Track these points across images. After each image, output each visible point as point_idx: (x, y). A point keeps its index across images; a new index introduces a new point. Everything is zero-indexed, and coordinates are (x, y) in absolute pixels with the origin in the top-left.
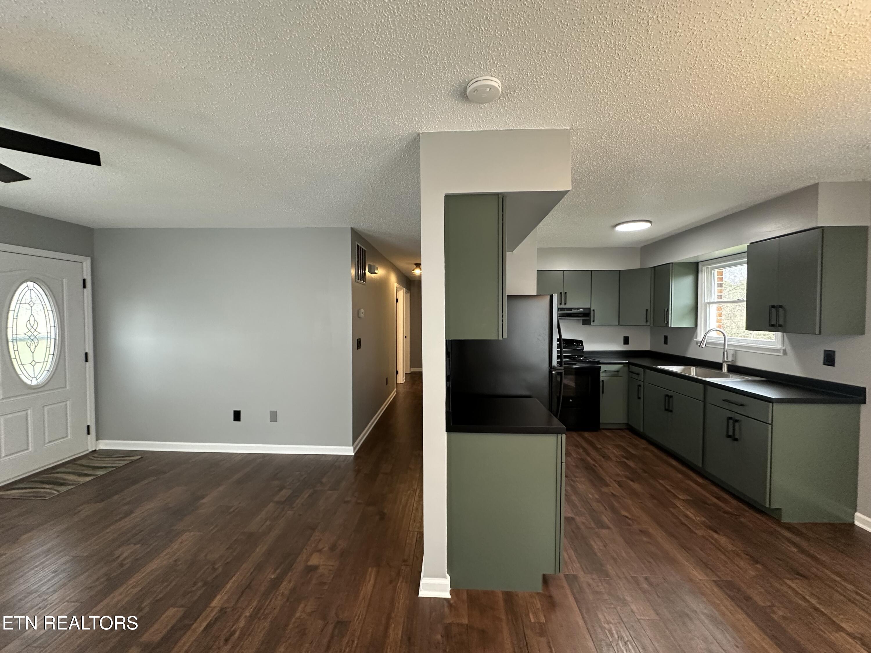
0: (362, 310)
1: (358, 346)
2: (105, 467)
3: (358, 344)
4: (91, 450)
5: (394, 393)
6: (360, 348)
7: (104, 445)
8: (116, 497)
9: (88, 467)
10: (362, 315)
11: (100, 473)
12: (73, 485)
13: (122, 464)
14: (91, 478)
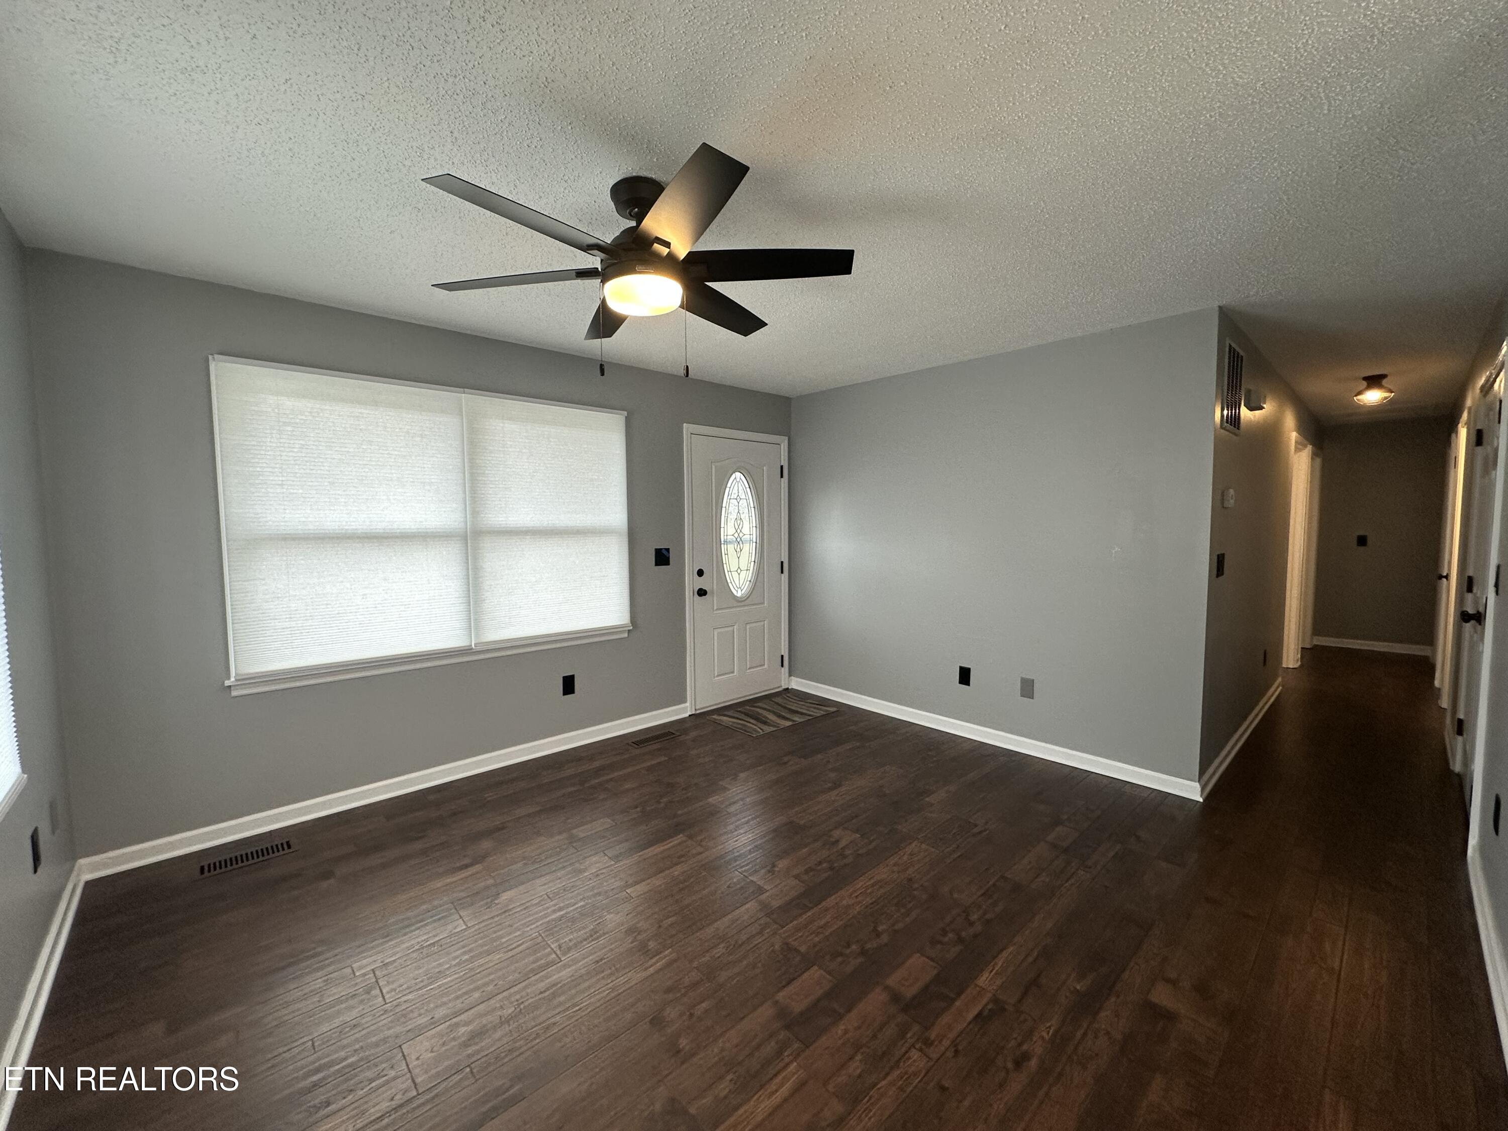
0: (1232, 491)
1: (1218, 570)
2: (802, 714)
3: (1219, 565)
4: (784, 687)
5: (1278, 687)
6: (1223, 574)
7: (797, 684)
8: (819, 756)
9: (785, 708)
10: (1231, 503)
11: (798, 719)
12: (774, 726)
13: (818, 713)
14: (790, 723)
